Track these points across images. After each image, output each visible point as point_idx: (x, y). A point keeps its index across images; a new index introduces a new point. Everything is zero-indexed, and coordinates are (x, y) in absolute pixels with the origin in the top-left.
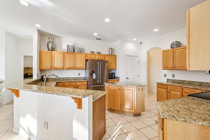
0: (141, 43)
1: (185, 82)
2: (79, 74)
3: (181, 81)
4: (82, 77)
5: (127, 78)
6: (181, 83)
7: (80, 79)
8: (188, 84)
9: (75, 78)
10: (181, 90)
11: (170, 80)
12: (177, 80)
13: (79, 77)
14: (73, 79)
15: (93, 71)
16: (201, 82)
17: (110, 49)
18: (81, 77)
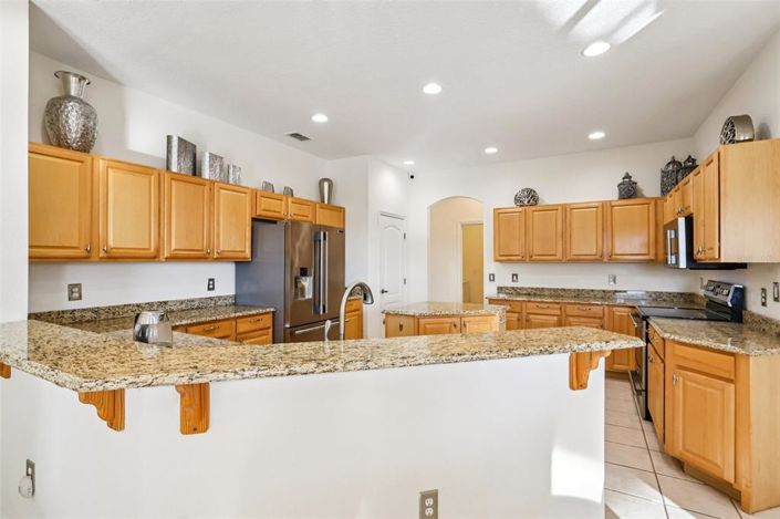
0: (412, 177)
1: (546, 293)
2: (211, 285)
3: (536, 289)
4: (225, 298)
5: (383, 292)
6: (535, 294)
7: (216, 307)
8: (551, 296)
9: (196, 304)
10: (558, 312)
11: (507, 288)
12: (525, 289)
13: (211, 298)
14: (183, 306)
15: (302, 269)
16: (579, 290)
17: (326, 185)
18: (220, 298)
